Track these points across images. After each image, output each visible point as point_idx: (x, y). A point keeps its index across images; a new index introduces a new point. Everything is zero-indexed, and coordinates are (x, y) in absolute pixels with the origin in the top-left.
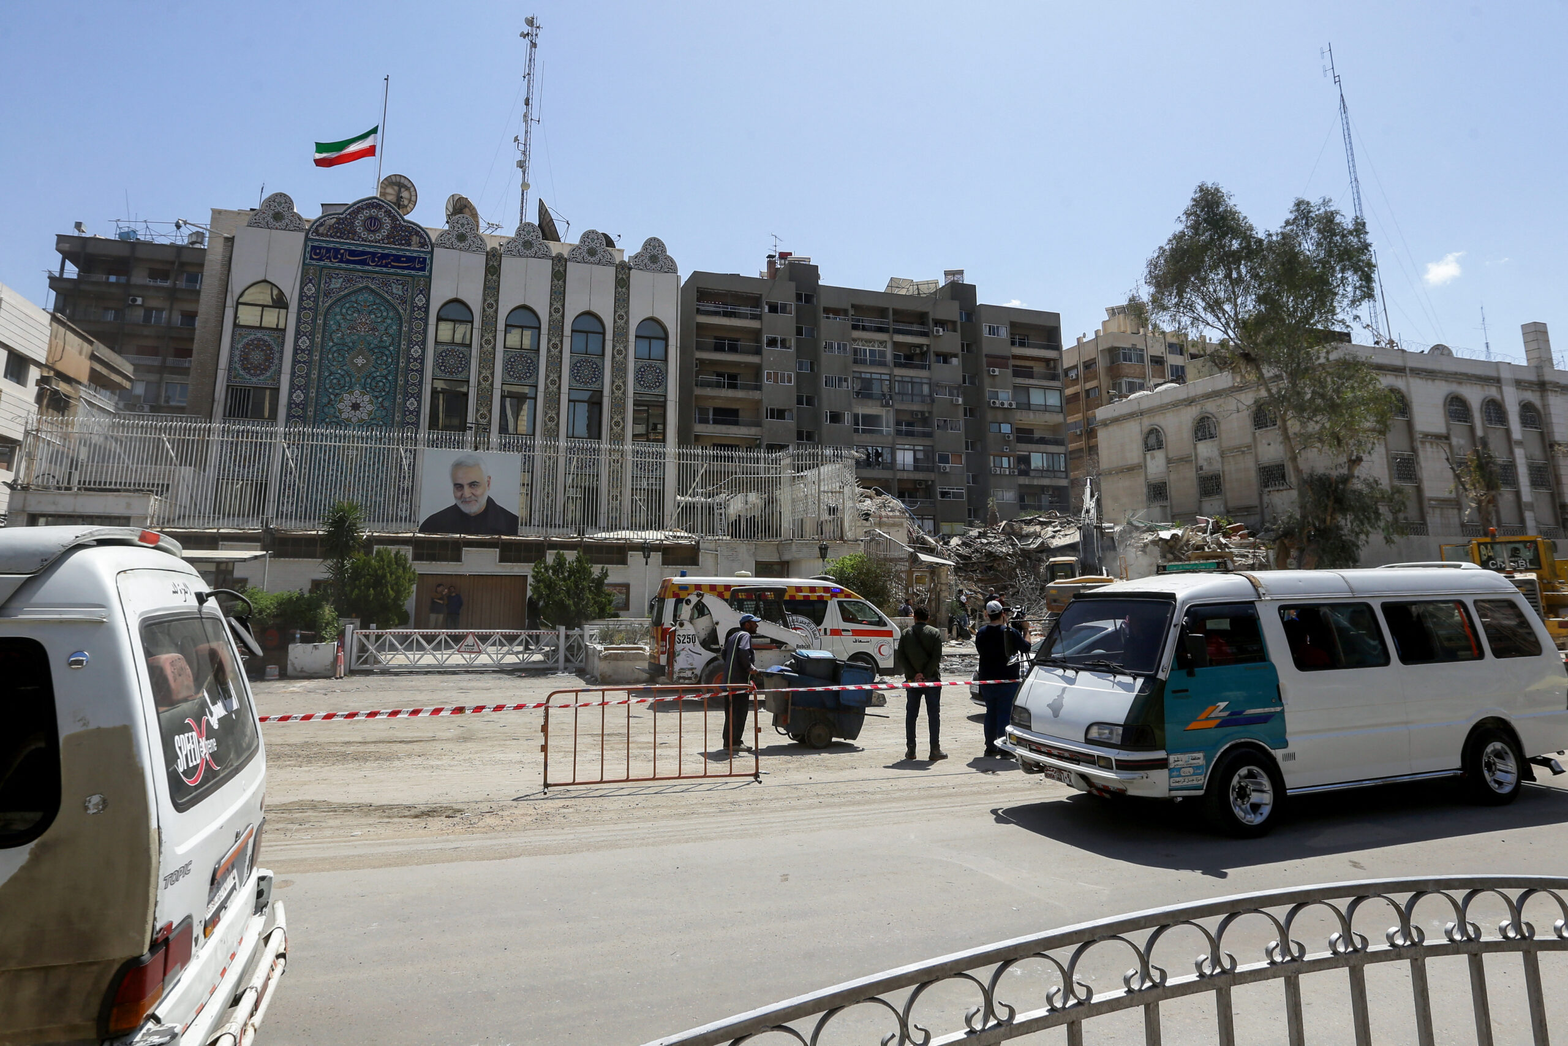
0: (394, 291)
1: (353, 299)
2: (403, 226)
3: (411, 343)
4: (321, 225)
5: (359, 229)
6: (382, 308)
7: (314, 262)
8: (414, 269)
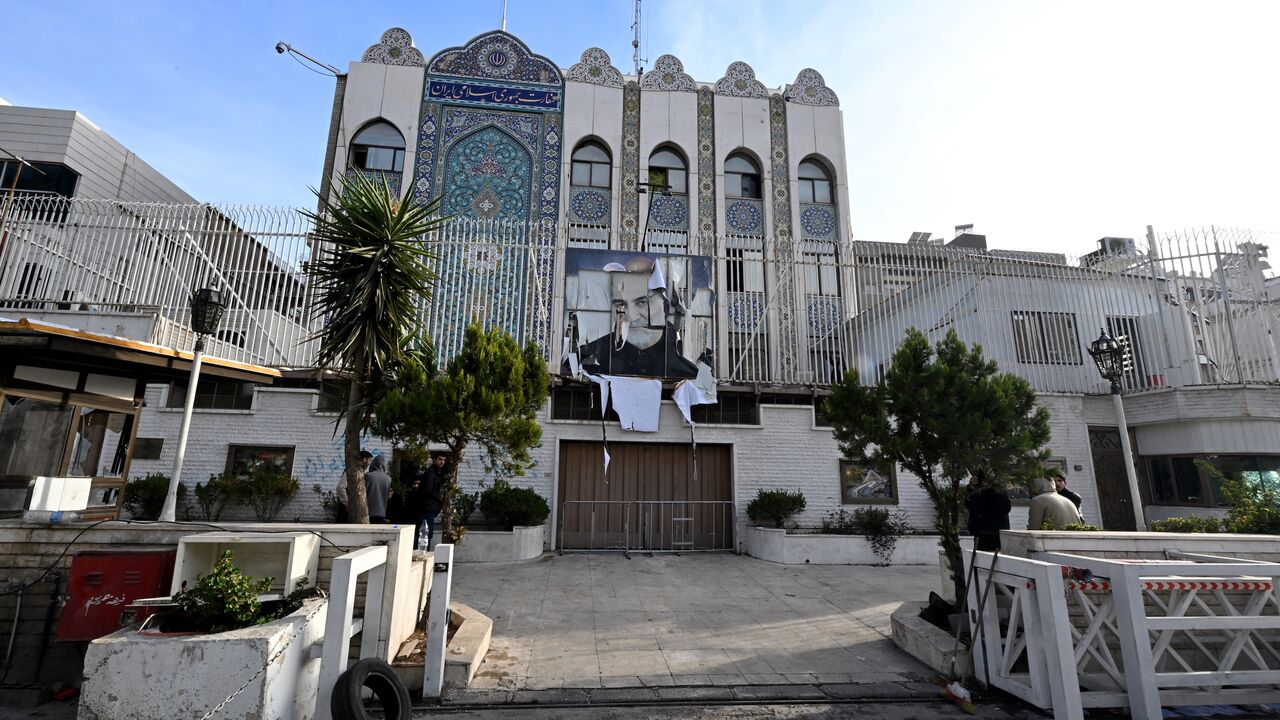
0: (523, 129)
1: (478, 139)
2: (533, 61)
3: (543, 186)
4: (442, 60)
5: (483, 65)
6: (510, 148)
7: (434, 99)
8: (545, 105)
